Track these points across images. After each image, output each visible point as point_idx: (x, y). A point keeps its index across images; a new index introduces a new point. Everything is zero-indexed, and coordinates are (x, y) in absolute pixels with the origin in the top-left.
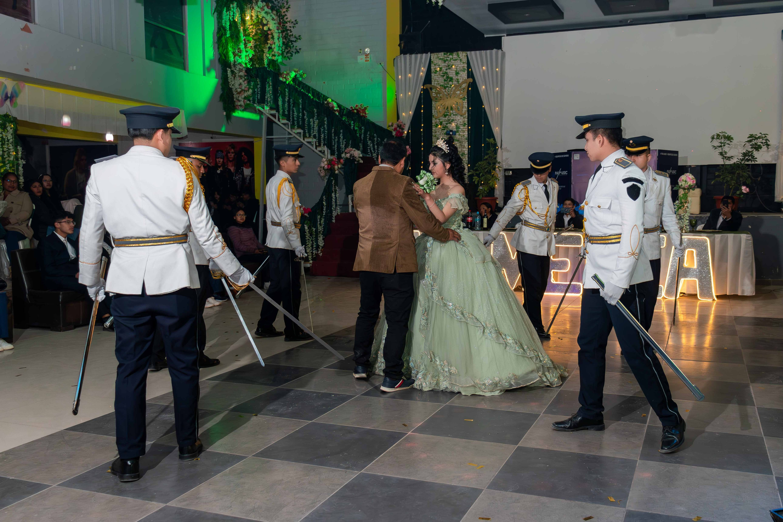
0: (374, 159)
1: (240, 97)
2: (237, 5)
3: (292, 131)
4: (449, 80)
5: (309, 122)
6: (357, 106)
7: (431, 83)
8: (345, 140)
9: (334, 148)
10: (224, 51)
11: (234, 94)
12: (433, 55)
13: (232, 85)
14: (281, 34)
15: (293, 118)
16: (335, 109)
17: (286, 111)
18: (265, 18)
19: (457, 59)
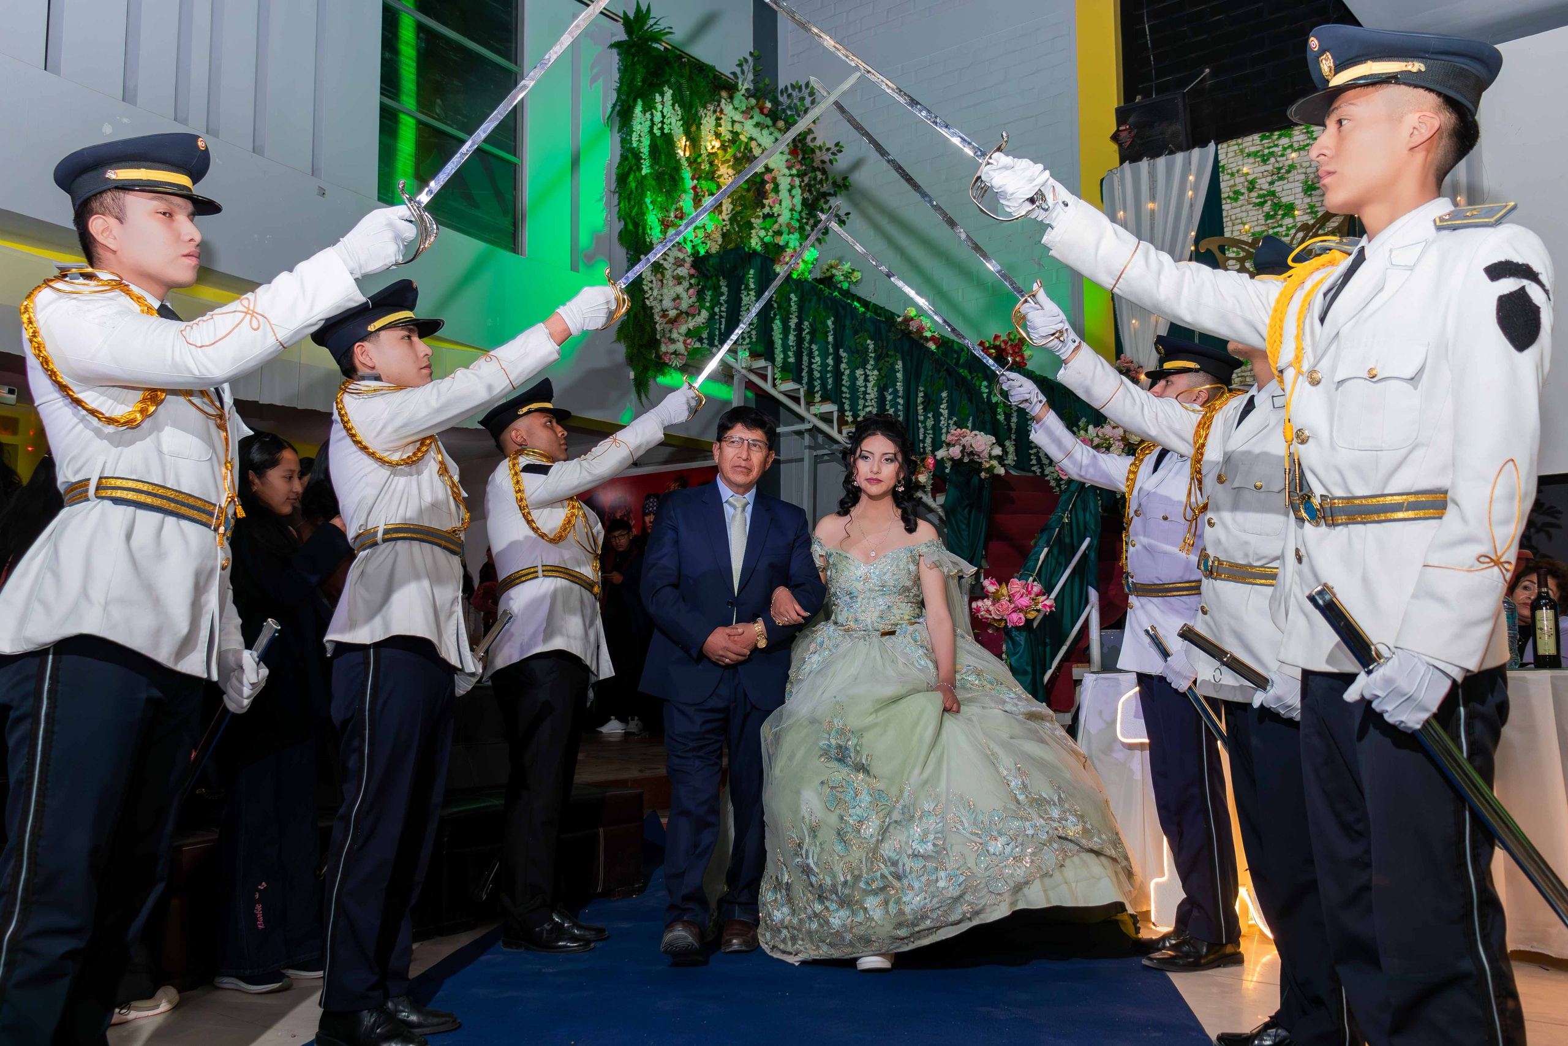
0: (1049, 482)
1: (675, 331)
2: (674, 96)
3: (809, 411)
4: (1280, 212)
5: (853, 378)
6: (996, 337)
7: (1222, 233)
8: (955, 419)
9: (924, 448)
10: (631, 212)
11: (656, 323)
12: (1225, 145)
13: (651, 298)
14: (797, 181)
15: (811, 372)
16: (928, 334)
17: (790, 354)
18: (755, 140)
19: (1308, 145)
